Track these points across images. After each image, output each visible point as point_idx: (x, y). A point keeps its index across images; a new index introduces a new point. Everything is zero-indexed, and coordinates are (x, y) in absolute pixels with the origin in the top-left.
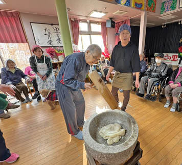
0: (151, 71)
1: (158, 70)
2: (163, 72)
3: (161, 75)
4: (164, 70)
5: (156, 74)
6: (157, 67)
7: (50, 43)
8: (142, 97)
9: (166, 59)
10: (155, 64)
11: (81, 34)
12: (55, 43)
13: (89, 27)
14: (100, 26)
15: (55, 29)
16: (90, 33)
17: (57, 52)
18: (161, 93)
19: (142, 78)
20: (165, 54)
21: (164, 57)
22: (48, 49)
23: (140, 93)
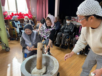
0: (64, 29)
1: (68, 28)
2: (72, 29)
3: (70, 31)
5: (67, 30)
6: (68, 26)
8: (58, 47)
9: (73, 21)
10: (66, 24)
18: (71, 44)
19: (58, 33)
20: (72, 17)
21: (72, 20)
23: (57, 44)
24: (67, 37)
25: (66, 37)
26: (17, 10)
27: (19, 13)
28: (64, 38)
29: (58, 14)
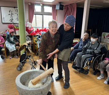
0: (87, 48)
1: (92, 47)
3: (93, 52)
4: (98, 47)
7: (12, 21)
10: (91, 43)
11: (35, 14)
12: (15, 21)
13: (43, 9)
14: (51, 8)
15: (16, 10)
16: (43, 13)
17: (15, 27)
19: (78, 53)
22: (9, 25)
23: (76, 67)
24: (88, 59)
25: (86, 59)
26: (43, 26)
27: (44, 28)
28: (83, 61)
29: (86, 30)
